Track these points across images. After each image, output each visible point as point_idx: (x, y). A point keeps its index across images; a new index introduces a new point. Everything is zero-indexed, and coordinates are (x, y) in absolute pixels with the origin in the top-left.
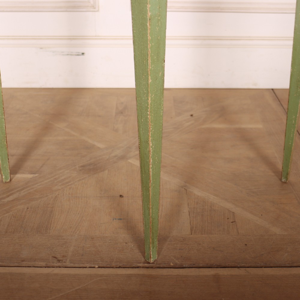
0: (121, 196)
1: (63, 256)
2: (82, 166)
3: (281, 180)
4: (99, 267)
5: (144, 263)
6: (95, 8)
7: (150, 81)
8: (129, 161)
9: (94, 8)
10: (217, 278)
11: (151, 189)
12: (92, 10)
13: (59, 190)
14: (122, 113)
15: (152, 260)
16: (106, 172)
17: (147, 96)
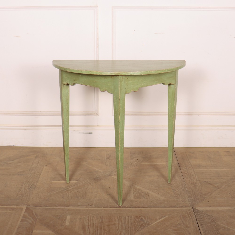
0: (110, 188)
1: (92, 205)
2: (94, 178)
3: (168, 183)
4: (104, 207)
5: (118, 206)
7: (120, 150)
8: (112, 176)
9: (97, 114)
10: (141, 210)
11: (120, 181)
12: (96, 115)
13: (87, 186)
14: (109, 158)
15: (120, 205)
16: (104, 180)
17: (119, 154)
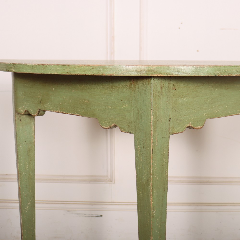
6: (112, 182)
12: (109, 183)
